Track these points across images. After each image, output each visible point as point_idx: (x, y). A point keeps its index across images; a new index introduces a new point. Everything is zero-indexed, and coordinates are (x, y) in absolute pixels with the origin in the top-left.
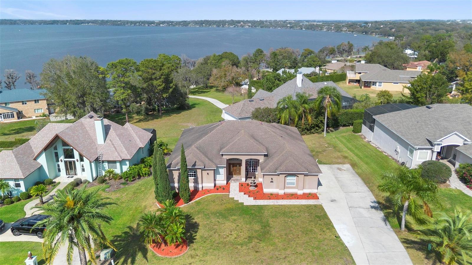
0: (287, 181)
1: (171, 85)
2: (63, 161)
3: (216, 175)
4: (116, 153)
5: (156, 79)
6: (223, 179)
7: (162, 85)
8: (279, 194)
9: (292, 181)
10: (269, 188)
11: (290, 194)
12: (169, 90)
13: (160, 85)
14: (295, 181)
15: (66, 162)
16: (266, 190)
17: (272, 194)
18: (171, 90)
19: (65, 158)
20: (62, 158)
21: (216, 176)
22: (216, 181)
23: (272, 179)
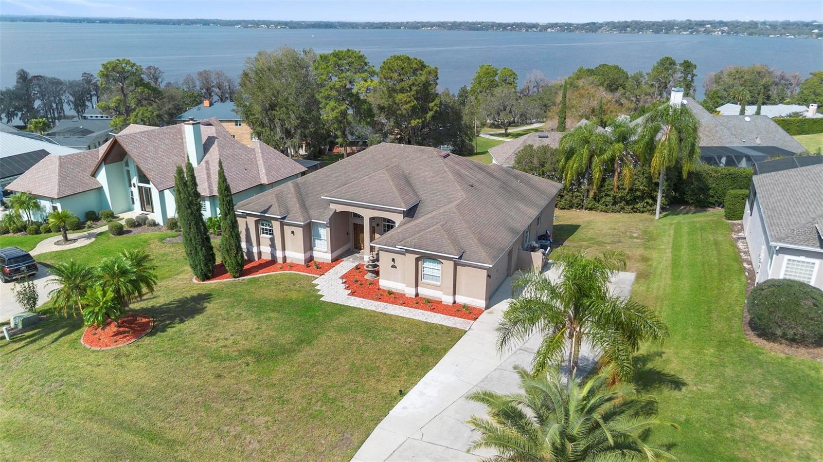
0: (426, 271)
1: (432, 105)
2: (136, 187)
3: (314, 239)
4: (206, 183)
5: (402, 91)
6: (326, 250)
7: (409, 102)
8: (406, 296)
9: (436, 273)
10: (389, 280)
11: (424, 299)
12: (427, 113)
13: (406, 103)
14: (439, 274)
15: (140, 188)
16: (385, 283)
17: (390, 293)
18: (430, 114)
19: (140, 182)
20: (135, 180)
21: (314, 241)
22: (314, 252)
23: (393, 260)
